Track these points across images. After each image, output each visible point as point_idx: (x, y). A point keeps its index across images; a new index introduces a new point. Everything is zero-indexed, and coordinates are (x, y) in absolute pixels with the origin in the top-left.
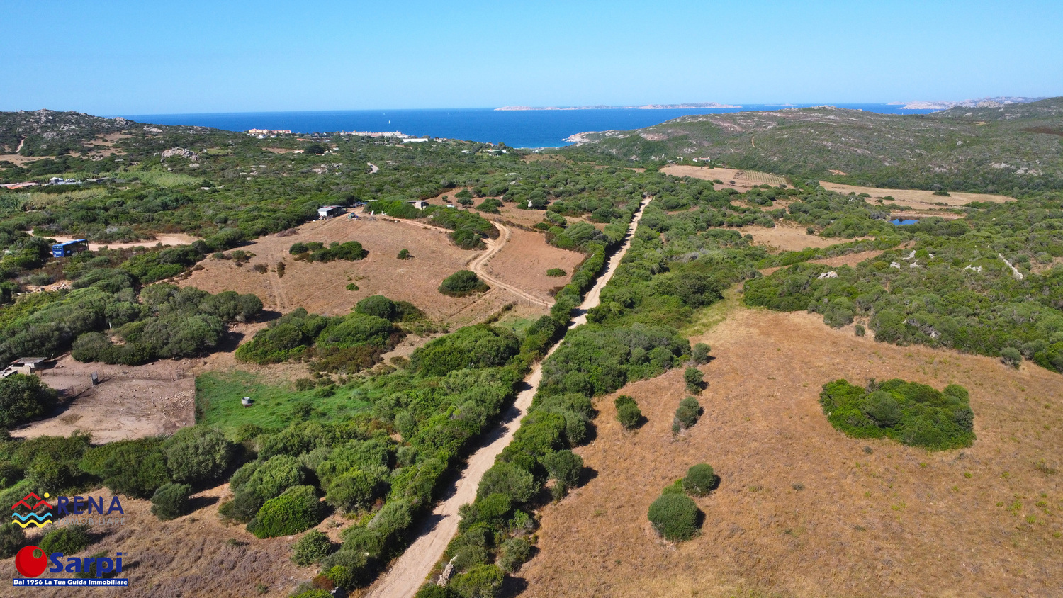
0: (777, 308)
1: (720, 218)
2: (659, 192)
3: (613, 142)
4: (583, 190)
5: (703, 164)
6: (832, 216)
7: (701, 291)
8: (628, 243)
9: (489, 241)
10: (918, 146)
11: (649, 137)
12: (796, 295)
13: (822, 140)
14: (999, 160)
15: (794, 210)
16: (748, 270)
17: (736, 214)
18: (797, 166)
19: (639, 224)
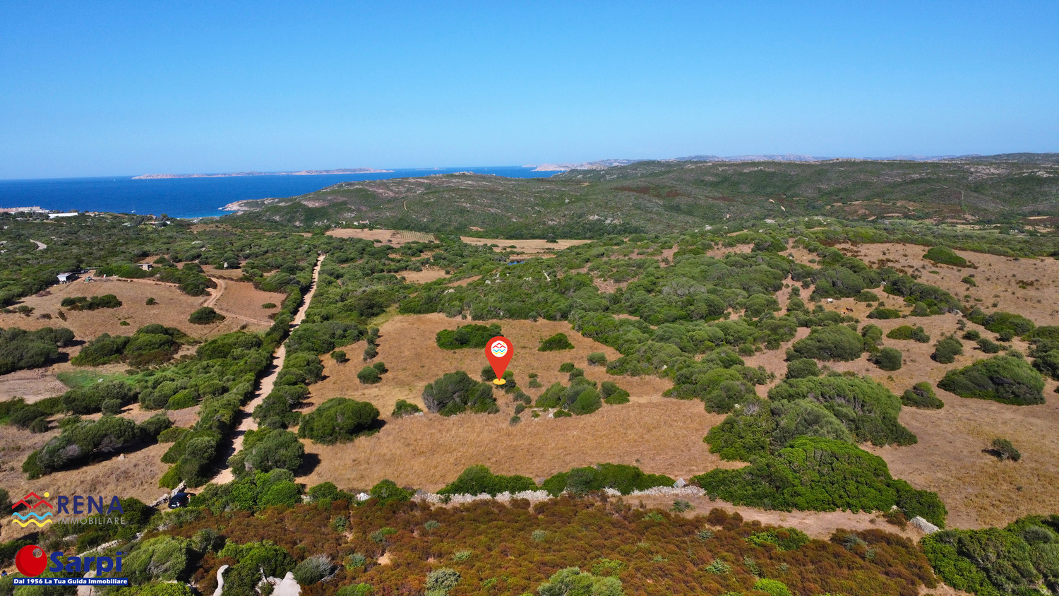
0: (420, 312)
1: (381, 267)
2: (330, 250)
3: (276, 210)
4: (267, 252)
5: (364, 227)
6: (463, 260)
7: (371, 307)
8: (315, 287)
9: (210, 290)
10: (537, 204)
11: (310, 204)
12: (430, 304)
13: (462, 202)
14: (593, 214)
15: (437, 258)
16: (402, 296)
17: (392, 264)
18: (444, 225)
19: (319, 274)
